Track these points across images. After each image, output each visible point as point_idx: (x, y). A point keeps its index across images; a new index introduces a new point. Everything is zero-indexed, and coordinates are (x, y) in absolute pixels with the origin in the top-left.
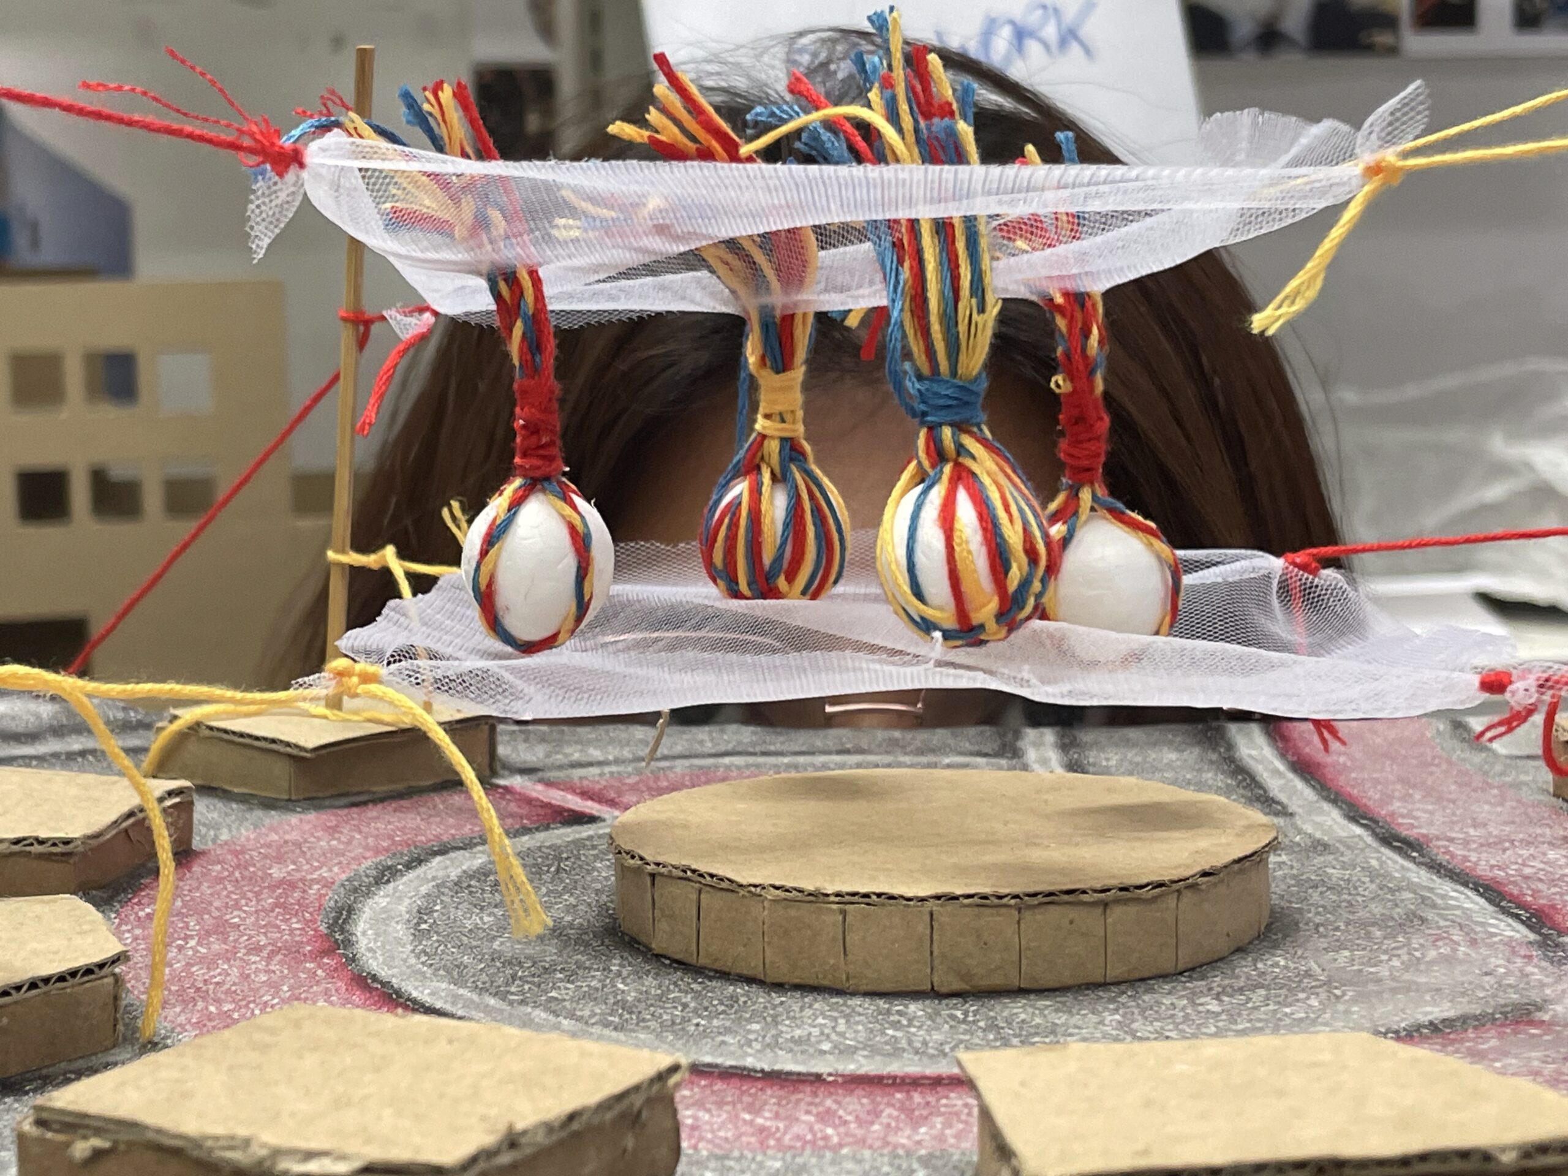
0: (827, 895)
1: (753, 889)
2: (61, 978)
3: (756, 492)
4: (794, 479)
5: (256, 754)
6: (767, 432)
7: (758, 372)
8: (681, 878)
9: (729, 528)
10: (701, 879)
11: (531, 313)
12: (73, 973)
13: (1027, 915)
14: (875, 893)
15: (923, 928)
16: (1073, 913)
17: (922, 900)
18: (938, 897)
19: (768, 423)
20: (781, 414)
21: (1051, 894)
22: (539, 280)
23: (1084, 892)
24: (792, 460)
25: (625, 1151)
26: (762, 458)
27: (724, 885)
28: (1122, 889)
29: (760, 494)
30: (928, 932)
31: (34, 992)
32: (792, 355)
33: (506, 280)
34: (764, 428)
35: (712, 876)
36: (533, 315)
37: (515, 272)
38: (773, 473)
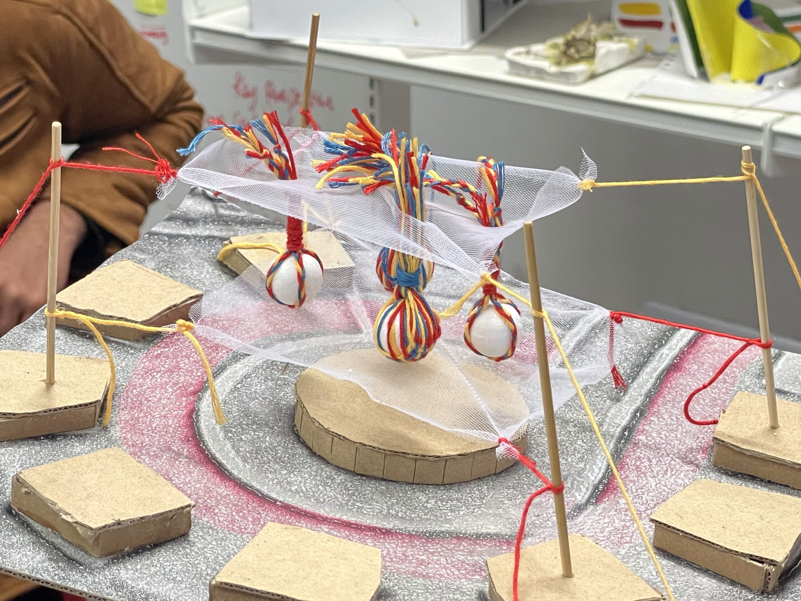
0: (330, 431)
2: (76, 406)
12: (81, 405)
13: (388, 457)
14: (342, 436)
16: (402, 460)
18: (360, 443)
21: (397, 452)
23: (408, 454)
25: (166, 526)
28: (422, 456)
31: (66, 410)
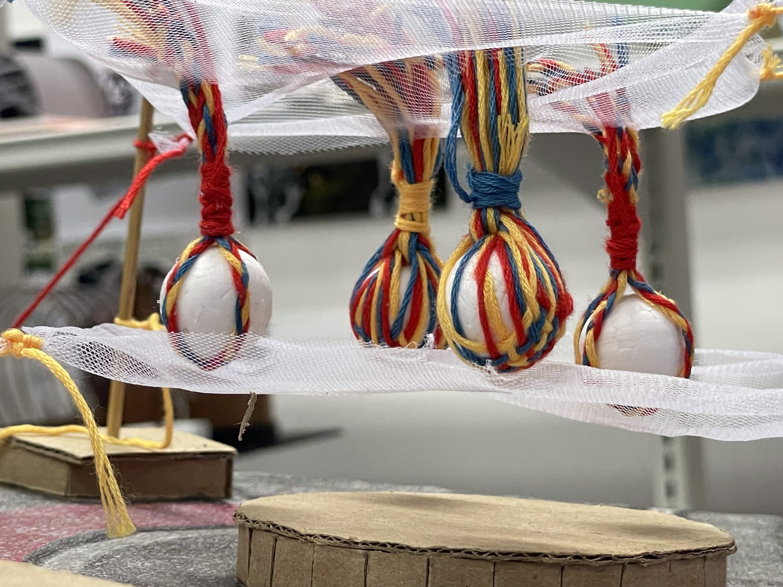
0: (357, 543)
1: (308, 538)
3: (388, 272)
4: (417, 262)
5: (47, 461)
6: (401, 227)
7: (398, 183)
8: (266, 531)
9: (367, 296)
10: (278, 531)
11: (211, 114)
13: (501, 569)
14: (389, 544)
15: (421, 571)
16: (536, 571)
17: (424, 551)
18: (434, 550)
19: (403, 221)
20: (412, 214)
21: (520, 554)
22: (218, 91)
23: (546, 556)
24: (418, 249)
26: (397, 247)
27: (291, 535)
29: (391, 272)
30: (425, 575)
32: (422, 169)
33: (194, 91)
34: (400, 224)
35: (284, 528)
36: (213, 116)
37: (200, 85)
38: (403, 258)
